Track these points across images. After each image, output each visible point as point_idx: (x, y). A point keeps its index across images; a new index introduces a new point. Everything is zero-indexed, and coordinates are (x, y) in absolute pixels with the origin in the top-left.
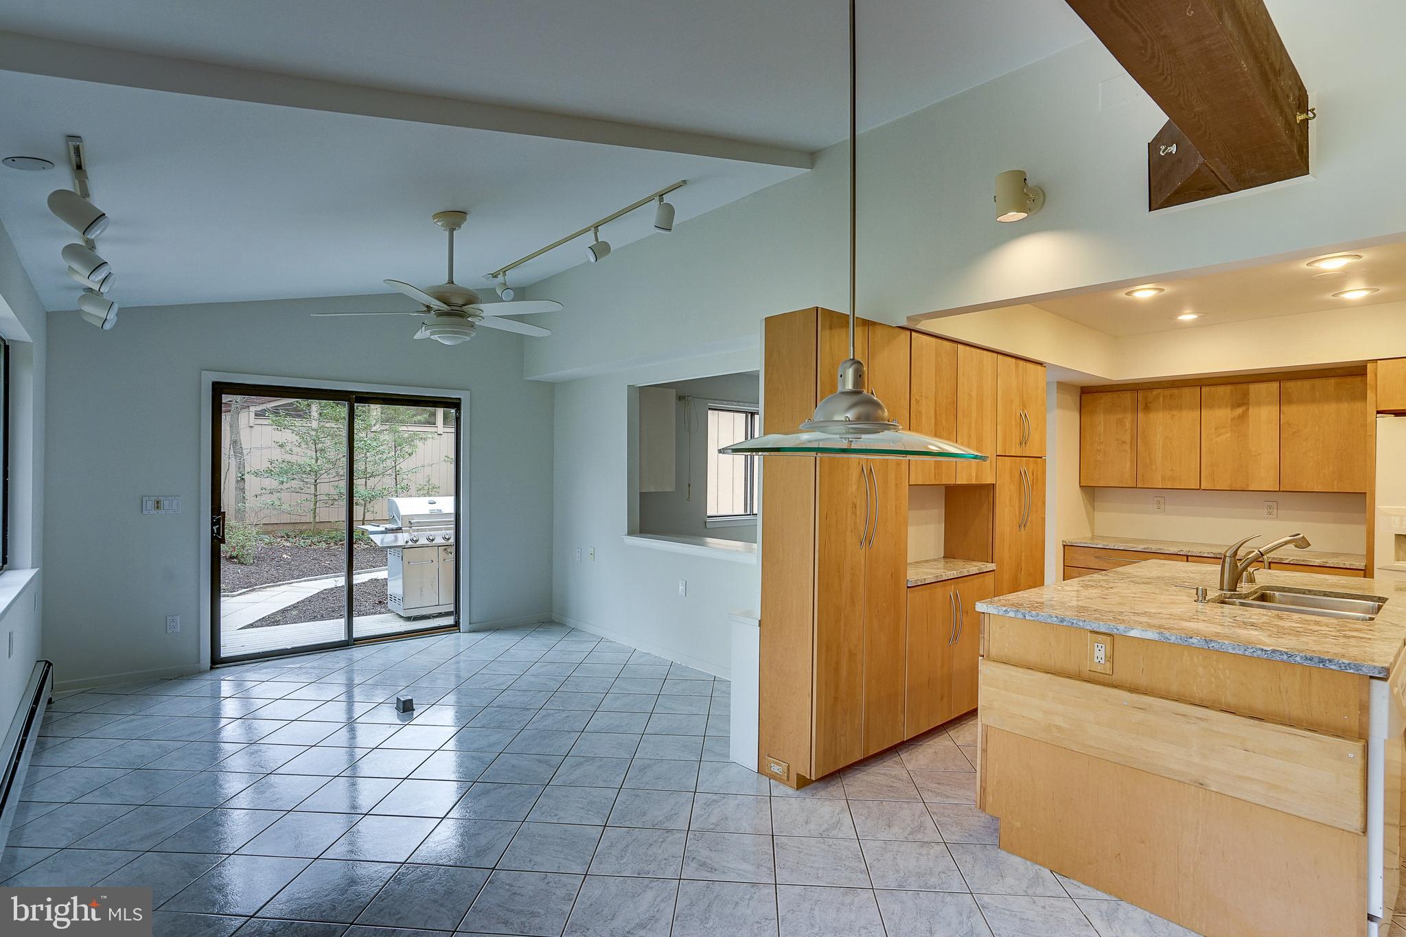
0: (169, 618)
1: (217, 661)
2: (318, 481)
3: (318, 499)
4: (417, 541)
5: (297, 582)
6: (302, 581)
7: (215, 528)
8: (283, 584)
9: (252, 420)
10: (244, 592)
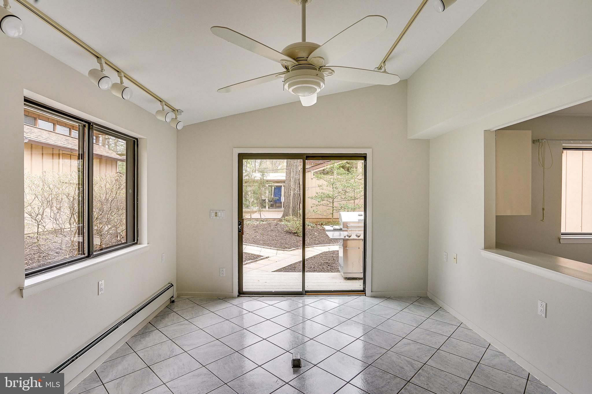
0: (221, 269)
1: (241, 293)
2: (334, 201)
3: (334, 209)
4: (350, 236)
5: (316, 246)
6: (318, 246)
7: (240, 226)
8: (310, 247)
9: (313, 177)
10: (294, 249)
